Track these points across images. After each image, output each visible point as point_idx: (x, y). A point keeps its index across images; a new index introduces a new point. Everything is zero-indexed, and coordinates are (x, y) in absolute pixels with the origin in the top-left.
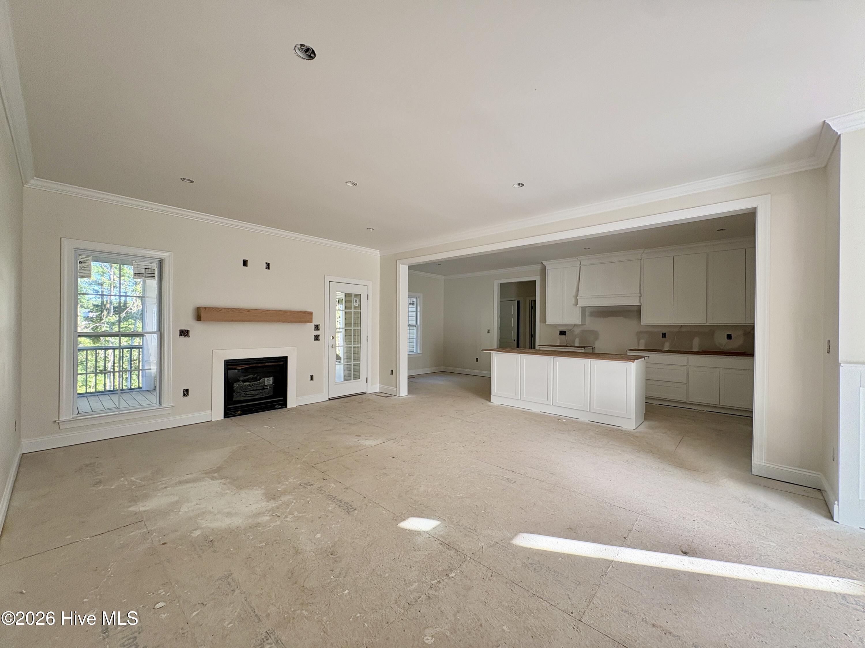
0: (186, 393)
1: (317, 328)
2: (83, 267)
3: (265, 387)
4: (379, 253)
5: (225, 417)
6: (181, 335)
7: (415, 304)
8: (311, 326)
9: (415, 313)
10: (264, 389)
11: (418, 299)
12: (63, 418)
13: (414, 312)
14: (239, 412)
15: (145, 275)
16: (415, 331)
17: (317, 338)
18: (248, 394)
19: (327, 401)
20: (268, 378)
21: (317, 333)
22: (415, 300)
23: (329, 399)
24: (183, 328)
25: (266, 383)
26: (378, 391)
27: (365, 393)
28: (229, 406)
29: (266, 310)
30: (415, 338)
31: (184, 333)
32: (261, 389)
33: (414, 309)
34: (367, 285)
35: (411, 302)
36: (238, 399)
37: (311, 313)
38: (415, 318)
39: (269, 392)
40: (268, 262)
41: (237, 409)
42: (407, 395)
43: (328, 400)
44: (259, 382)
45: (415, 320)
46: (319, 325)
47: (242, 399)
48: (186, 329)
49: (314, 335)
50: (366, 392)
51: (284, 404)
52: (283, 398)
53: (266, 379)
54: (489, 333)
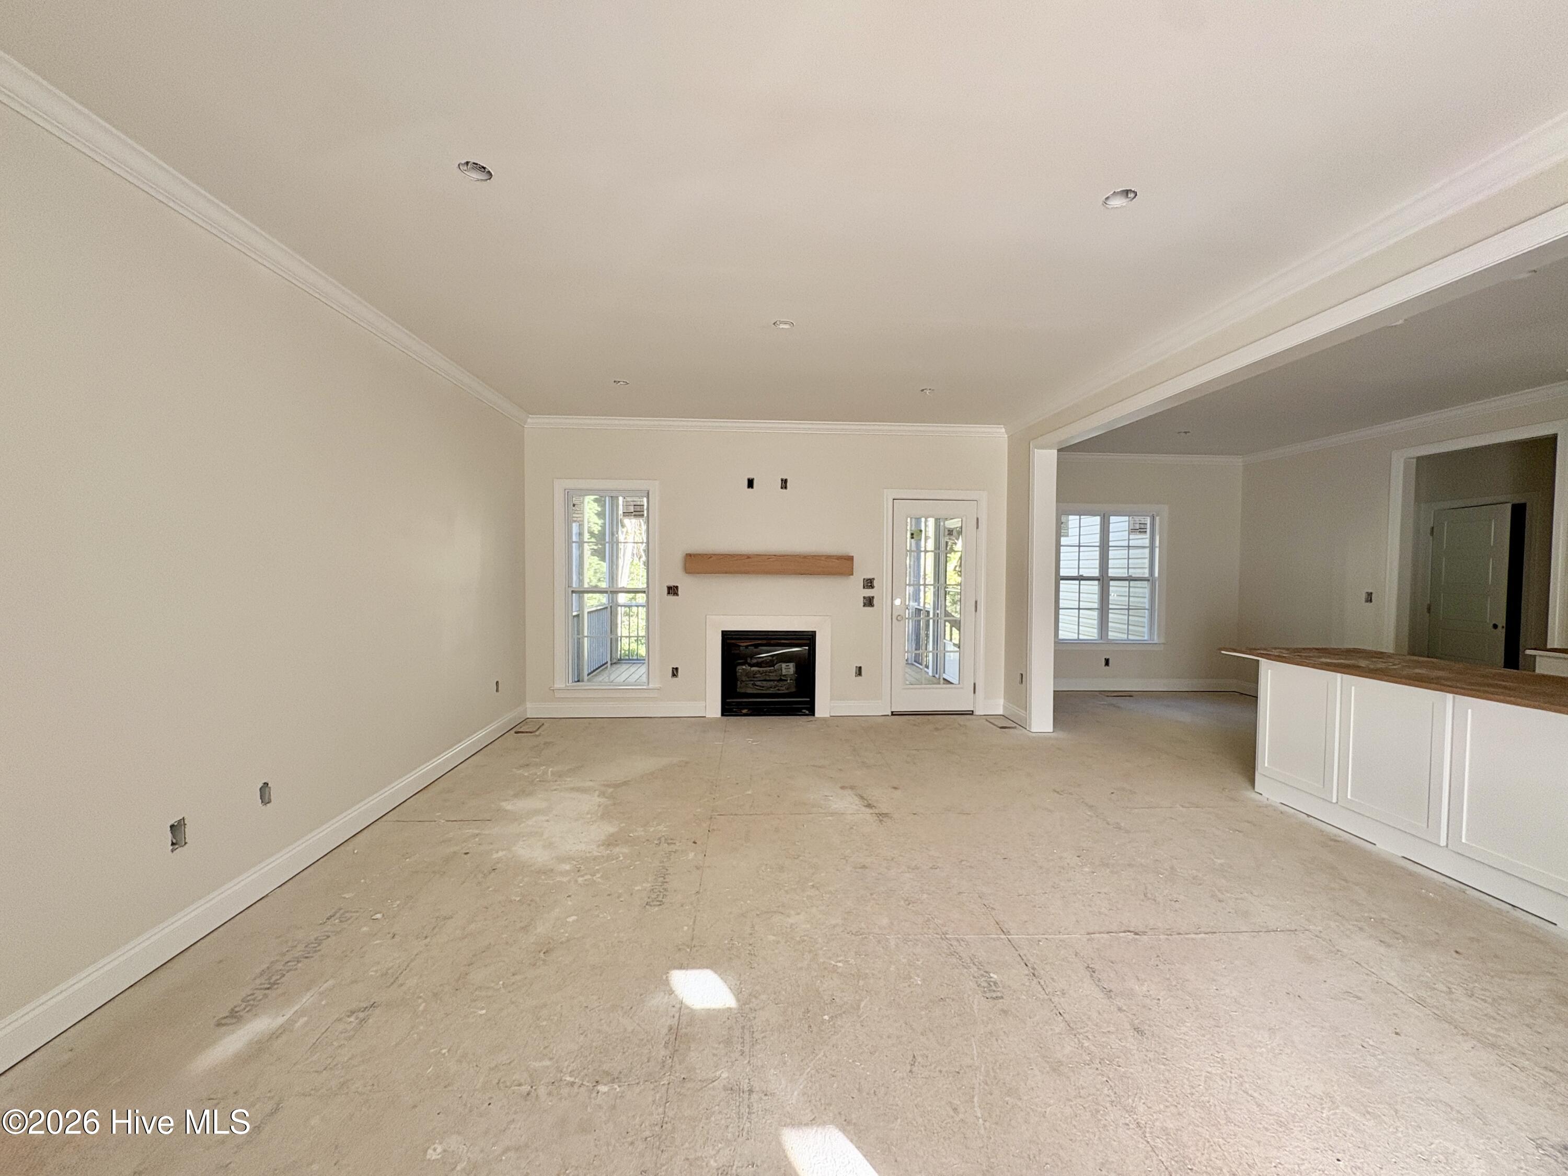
0: (675, 672)
1: (869, 584)
2: (576, 510)
3: (783, 678)
4: (1003, 430)
5: (723, 715)
6: (669, 593)
7: (1148, 531)
8: (857, 581)
9: (1147, 551)
10: (781, 680)
11: (1157, 519)
12: (557, 686)
13: (1144, 547)
14: (745, 711)
15: (633, 514)
16: (1147, 591)
17: (869, 602)
18: (757, 686)
19: (888, 715)
20: (787, 664)
21: (869, 593)
22: (1148, 520)
23: (892, 712)
24: (672, 584)
25: (784, 672)
26: (1001, 712)
27: (971, 713)
28: (729, 699)
29: (775, 556)
30: (1147, 607)
31: (673, 590)
32: (778, 681)
33: (1147, 542)
34: (975, 499)
35: (1137, 526)
36: (743, 691)
37: (851, 559)
38: (1147, 561)
39: (788, 686)
40: (784, 478)
41: (741, 706)
42: (1051, 730)
43: (890, 714)
44: (772, 668)
45: (1147, 565)
46: (874, 579)
47: (750, 691)
48: (676, 585)
49: (864, 598)
50: (973, 711)
51: (809, 708)
52: (808, 699)
53: (784, 665)
54: (1371, 601)
